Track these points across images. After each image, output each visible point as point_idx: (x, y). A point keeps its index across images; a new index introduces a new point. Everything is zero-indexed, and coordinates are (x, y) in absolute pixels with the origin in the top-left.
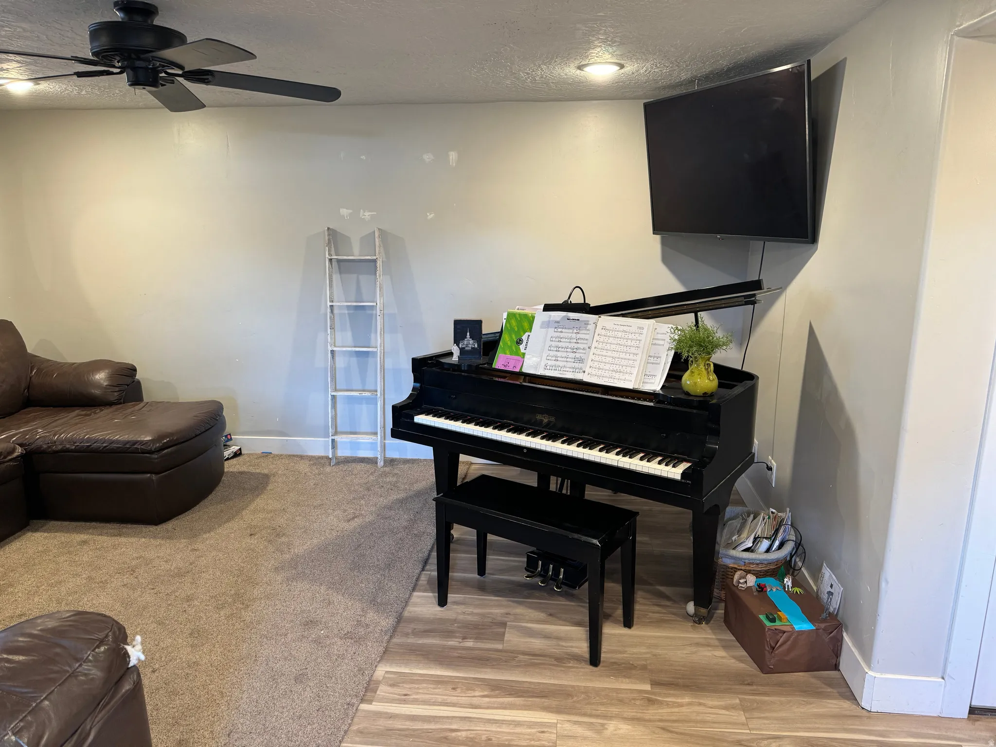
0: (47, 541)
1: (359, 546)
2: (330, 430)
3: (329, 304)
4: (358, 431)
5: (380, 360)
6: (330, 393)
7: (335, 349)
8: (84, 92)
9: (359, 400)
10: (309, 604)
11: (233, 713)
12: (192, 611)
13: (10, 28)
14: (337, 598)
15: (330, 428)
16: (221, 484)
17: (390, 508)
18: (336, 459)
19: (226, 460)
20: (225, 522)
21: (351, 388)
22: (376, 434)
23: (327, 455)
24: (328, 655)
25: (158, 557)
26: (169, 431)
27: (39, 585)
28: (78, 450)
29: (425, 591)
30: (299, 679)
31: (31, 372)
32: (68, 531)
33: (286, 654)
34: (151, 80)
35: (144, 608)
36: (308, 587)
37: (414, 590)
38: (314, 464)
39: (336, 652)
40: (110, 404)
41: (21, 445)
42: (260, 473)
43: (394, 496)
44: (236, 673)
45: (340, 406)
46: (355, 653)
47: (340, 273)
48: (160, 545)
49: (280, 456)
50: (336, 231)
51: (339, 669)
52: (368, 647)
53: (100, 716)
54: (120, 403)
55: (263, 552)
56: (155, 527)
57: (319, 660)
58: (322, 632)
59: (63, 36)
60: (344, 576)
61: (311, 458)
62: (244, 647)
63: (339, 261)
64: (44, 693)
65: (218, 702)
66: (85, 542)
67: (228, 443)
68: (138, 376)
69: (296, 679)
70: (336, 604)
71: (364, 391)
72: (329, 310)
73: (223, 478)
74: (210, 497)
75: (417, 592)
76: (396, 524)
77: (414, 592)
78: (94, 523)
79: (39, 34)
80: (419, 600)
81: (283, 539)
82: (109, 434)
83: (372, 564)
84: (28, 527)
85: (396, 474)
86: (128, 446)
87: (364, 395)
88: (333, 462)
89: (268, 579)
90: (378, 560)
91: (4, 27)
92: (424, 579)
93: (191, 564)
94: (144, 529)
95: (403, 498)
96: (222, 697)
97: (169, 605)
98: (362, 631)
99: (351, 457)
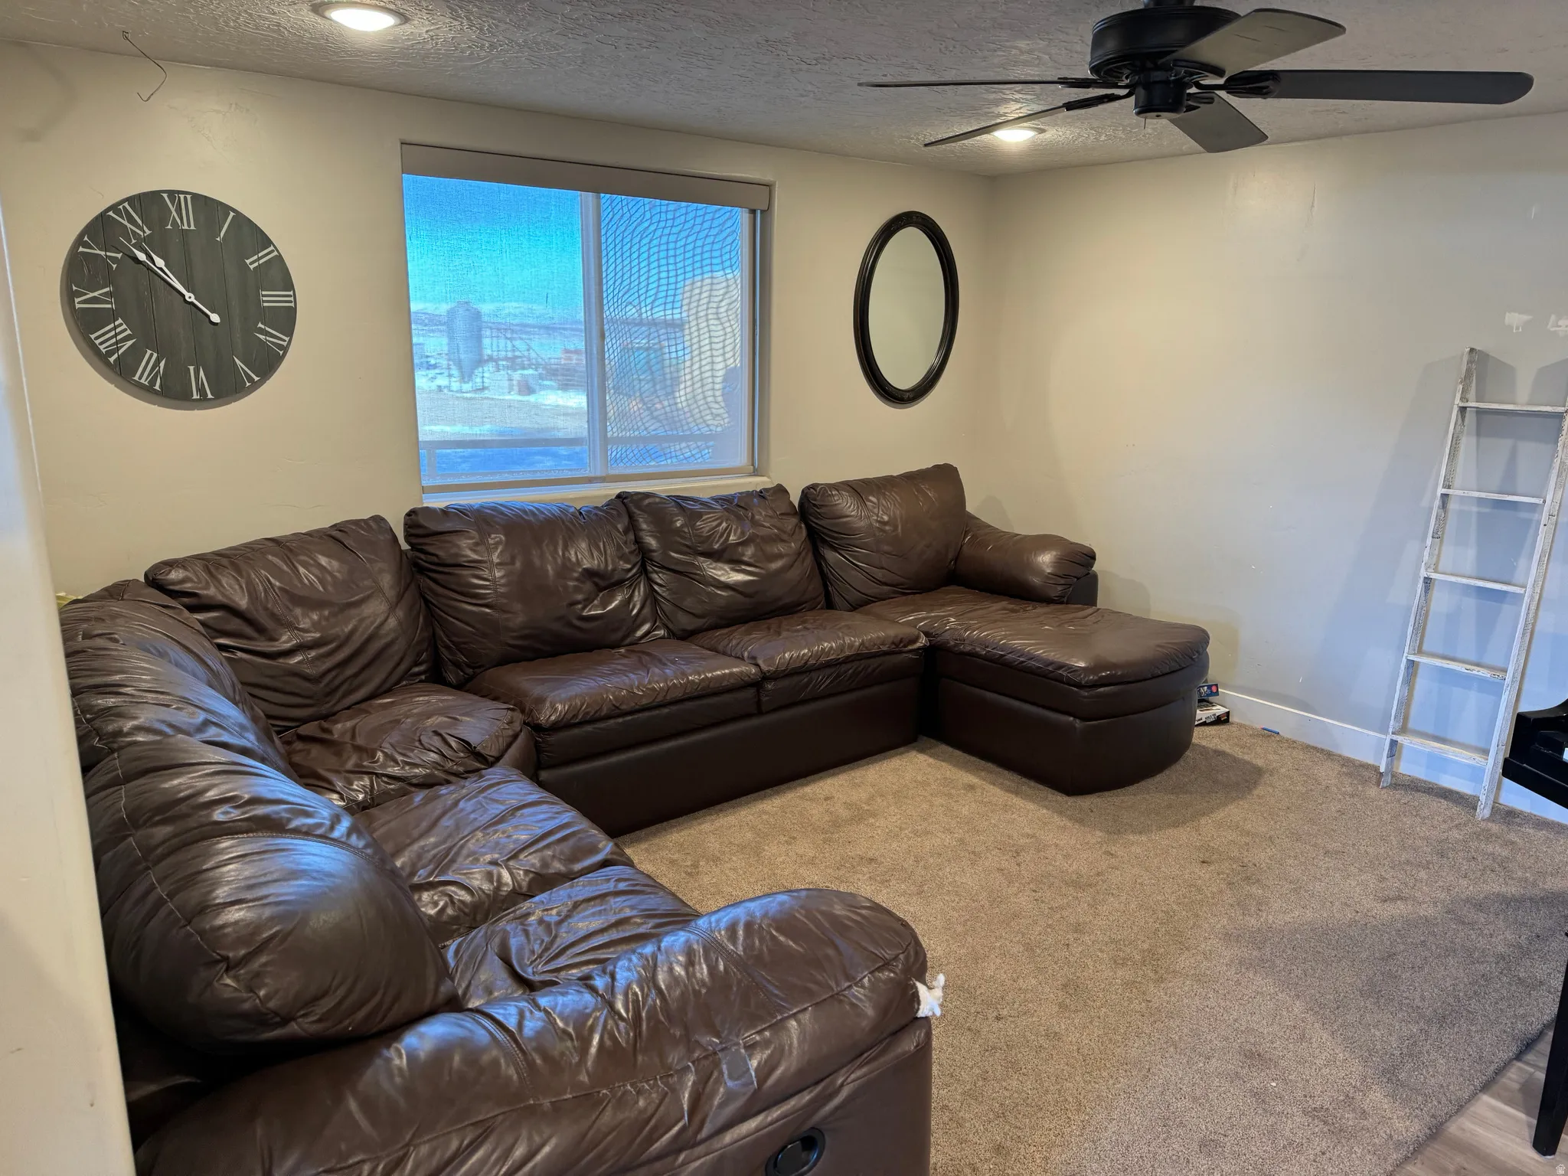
0: (930, 769)
1: (1391, 956)
2: (1392, 722)
3: (1441, 490)
4: (1449, 737)
5: (1528, 614)
6: (1405, 654)
7: (1433, 576)
8: (1103, 138)
9: (1465, 681)
10: (1264, 1022)
11: (1086, 1145)
12: (1076, 950)
13: (1004, 51)
14: (1320, 1035)
15: (1393, 718)
16: (1181, 762)
17: (1479, 906)
18: (1393, 776)
19: (1197, 725)
20: (1169, 826)
21: (1451, 655)
22: (1485, 752)
23: (1377, 764)
24: (1272, 1131)
25: (1057, 845)
26: (1114, 660)
27: (903, 826)
28: (990, 659)
29: (1509, 1102)
30: (1208, 1146)
31: (964, 539)
32: (958, 764)
33: (1198, 1093)
34: (1170, 101)
35: (1015, 916)
36: (1272, 991)
37: (1485, 1087)
38: (1349, 775)
39: (1287, 1133)
40: (1047, 601)
41: (927, 634)
42: (1248, 763)
43: (1495, 886)
44: (1111, 1082)
45: (1421, 683)
46: (1323, 1154)
47: (1478, 434)
48: (1064, 828)
49: (1292, 744)
50: (1488, 355)
51: (1285, 1167)
52: (1354, 1156)
53: (859, 1073)
54: (1062, 603)
55: (1213, 898)
56: (1066, 798)
57: (1253, 1132)
58: (1274, 1084)
59: (1071, 51)
60: (1345, 1000)
61: (1347, 762)
62: (1136, 1045)
63: (1480, 412)
64: (796, 1007)
65: (1070, 1115)
66: (971, 788)
67: (1211, 699)
68: (1096, 567)
69: (1203, 1144)
70: (1315, 1045)
71: (1478, 665)
72: (1437, 502)
73: (1188, 753)
74: (1158, 778)
75: (1493, 1096)
76: (1482, 943)
77: (1484, 1093)
78: (990, 765)
79: (1040, 55)
80: (1490, 1115)
81: (1256, 891)
82: (1031, 645)
83: (1408, 1001)
84: (914, 744)
85: (1513, 843)
86: (1050, 668)
87: (1474, 672)
88: (1387, 781)
89: (1208, 948)
90: (1423, 998)
91: (995, 51)
92: (1514, 1077)
93: (1098, 874)
94: (1050, 796)
95: (1513, 895)
96: (1078, 1110)
97: (1049, 926)
98: (1349, 1118)
99: (1425, 782)
